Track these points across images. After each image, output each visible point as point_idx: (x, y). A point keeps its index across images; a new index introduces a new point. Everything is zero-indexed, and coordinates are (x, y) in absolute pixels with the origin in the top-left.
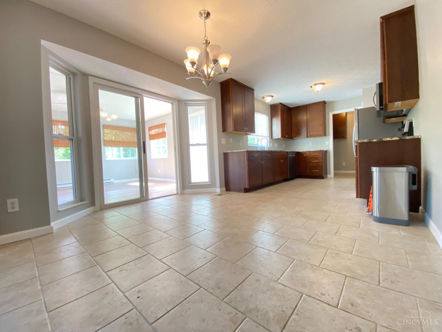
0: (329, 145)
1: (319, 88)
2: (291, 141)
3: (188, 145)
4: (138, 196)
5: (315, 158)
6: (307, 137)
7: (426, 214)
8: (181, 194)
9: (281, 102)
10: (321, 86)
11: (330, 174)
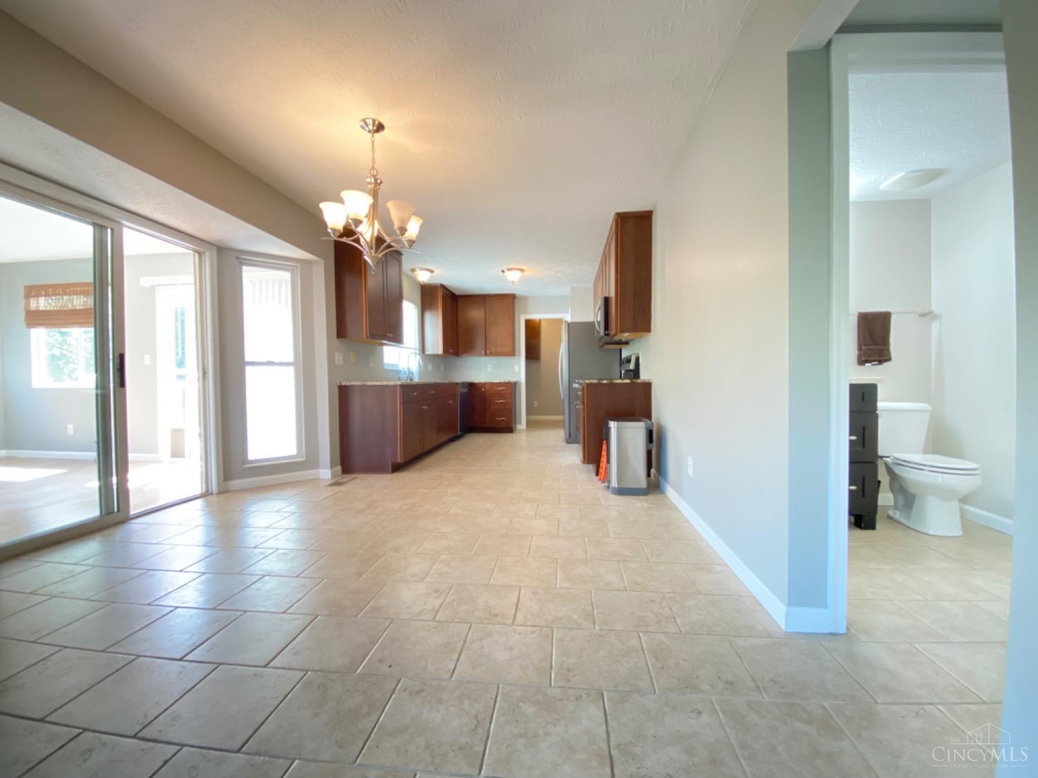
0: (519, 373)
1: (513, 276)
2: (455, 359)
3: (242, 364)
4: (94, 512)
5: (501, 395)
6: (486, 354)
7: (660, 477)
8: (220, 493)
9: (445, 283)
10: (518, 274)
11: (520, 423)
